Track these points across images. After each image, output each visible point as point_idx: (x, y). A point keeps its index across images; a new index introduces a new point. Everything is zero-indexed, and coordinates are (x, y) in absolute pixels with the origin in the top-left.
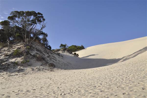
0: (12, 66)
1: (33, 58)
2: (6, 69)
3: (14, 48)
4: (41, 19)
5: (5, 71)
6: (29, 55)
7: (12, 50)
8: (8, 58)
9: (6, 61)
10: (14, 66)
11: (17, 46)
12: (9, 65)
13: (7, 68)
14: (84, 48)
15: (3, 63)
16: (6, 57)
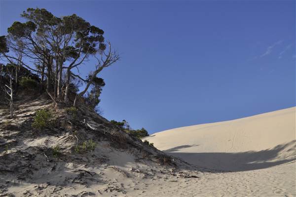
0: (45, 163)
1: (99, 140)
2: (24, 171)
3: (25, 110)
4: (94, 45)
5: (24, 179)
6: (83, 130)
7: (22, 115)
8: (19, 135)
9: (15, 144)
10: (51, 161)
11: (34, 105)
12: (31, 158)
13: (27, 169)
14: (148, 135)
15: (9, 152)
16: (9, 133)
